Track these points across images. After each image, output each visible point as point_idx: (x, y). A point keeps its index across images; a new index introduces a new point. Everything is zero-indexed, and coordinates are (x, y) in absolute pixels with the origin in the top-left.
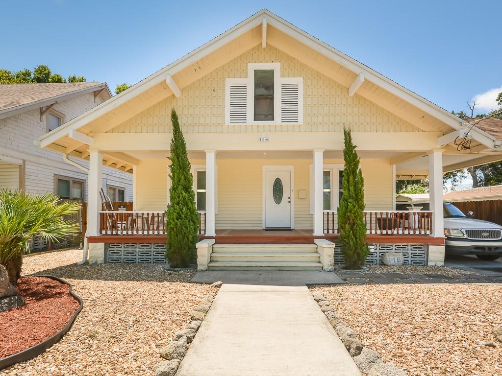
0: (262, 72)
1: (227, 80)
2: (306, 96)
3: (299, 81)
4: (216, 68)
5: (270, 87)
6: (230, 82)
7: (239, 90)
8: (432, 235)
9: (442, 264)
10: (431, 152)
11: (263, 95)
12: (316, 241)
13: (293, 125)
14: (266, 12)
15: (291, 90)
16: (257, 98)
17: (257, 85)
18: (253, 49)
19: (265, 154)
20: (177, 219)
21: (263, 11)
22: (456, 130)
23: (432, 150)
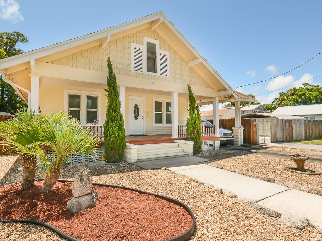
0: (150, 44)
1: (132, 43)
2: (171, 62)
3: (167, 53)
4: (126, 35)
5: (154, 53)
6: (134, 45)
7: (138, 51)
8: (215, 136)
9: (219, 148)
10: (215, 98)
11: (151, 58)
12: (175, 141)
13: (163, 77)
14: (162, 13)
15: (164, 57)
16: (148, 58)
17: (148, 51)
18: (146, 29)
19: (139, 90)
20: (119, 131)
21: (161, 12)
22: (227, 90)
23: (216, 97)
